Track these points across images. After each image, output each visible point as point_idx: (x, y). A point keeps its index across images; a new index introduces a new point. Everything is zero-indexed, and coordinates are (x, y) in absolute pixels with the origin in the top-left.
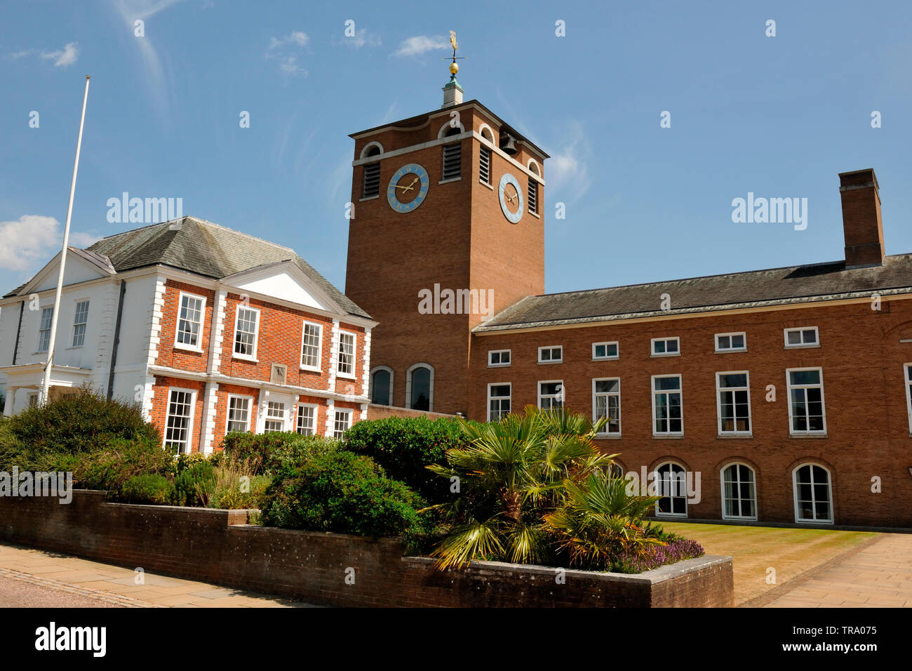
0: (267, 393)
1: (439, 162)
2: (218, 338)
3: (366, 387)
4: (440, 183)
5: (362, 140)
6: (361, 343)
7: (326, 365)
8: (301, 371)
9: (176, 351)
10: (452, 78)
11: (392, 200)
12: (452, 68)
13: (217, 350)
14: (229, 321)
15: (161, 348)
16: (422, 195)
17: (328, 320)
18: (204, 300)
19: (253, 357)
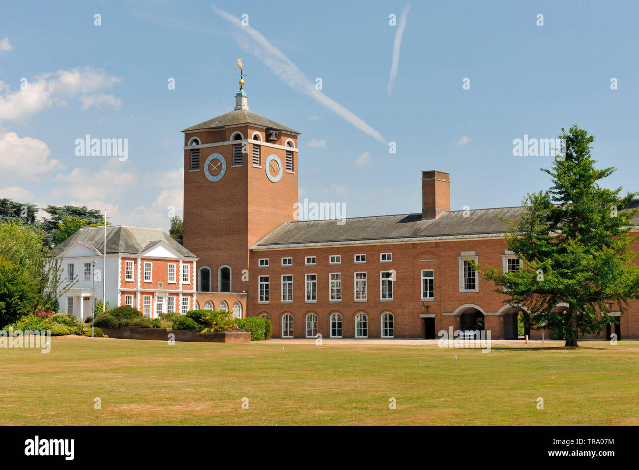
0: (157, 294)
1: (231, 154)
2: (139, 276)
3: (195, 286)
4: (232, 167)
5: (189, 135)
6: (192, 268)
7: (178, 280)
8: (168, 284)
9: (126, 282)
10: (241, 89)
11: (207, 173)
12: (240, 83)
13: (139, 280)
14: (142, 269)
15: (122, 282)
16: (223, 172)
17: (178, 261)
18: (133, 262)
19: (151, 281)
